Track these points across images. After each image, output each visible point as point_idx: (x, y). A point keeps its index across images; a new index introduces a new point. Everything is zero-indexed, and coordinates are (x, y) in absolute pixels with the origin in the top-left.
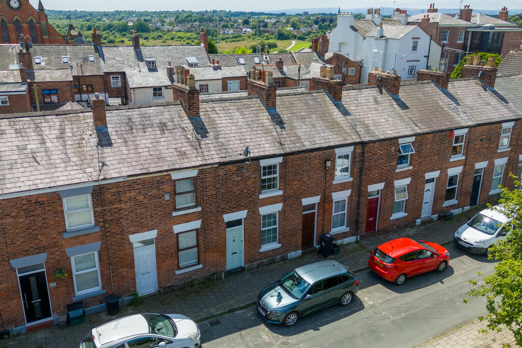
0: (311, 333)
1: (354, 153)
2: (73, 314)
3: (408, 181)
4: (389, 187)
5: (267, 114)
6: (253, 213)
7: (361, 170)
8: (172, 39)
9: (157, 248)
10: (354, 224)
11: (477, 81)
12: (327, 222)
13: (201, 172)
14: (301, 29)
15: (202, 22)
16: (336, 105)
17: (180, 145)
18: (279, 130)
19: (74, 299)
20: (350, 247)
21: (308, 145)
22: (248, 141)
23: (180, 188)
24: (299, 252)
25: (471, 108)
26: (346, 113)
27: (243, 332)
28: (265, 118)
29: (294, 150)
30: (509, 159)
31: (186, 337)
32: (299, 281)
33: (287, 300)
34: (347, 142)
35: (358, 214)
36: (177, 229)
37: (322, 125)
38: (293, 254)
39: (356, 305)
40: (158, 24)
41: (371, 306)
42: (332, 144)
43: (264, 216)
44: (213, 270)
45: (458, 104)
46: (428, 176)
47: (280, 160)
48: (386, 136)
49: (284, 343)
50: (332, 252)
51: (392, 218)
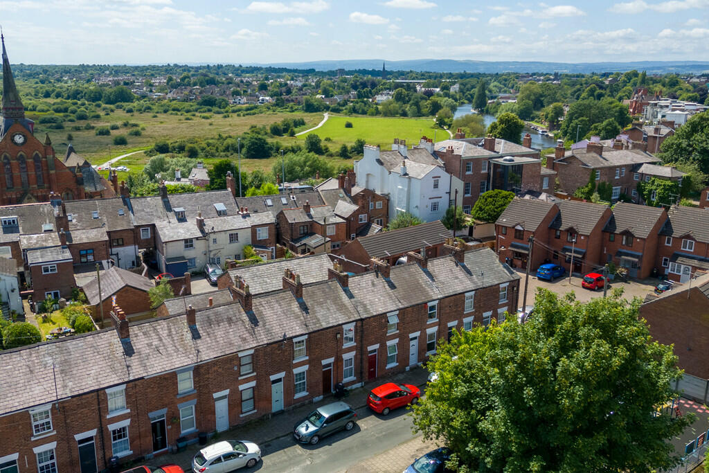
0: (327, 447)
1: (356, 326)
2: (180, 445)
3: (397, 341)
4: (383, 346)
5: (297, 303)
6: (289, 373)
7: (362, 337)
8: (165, 112)
9: (229, 401)
10: (360, 375)
11: (453, 258)
12: (339, 375)
13: (256, 351)
14: (336, 97)
15: (205, 86)
16: (345, 291)
17: (242, 333)
18: (305, 315)
19: (181, 436)
20: (357, 391)
21: (324, 325)
22: (285, 325)
23: (244, 361)
24: (321, 397)
25: (443, 283)
26: (351, 296)
27: (285, 450)
28: (295, 306)
29: (316, 329)
30: (475, 317)
31: (253, 452)
32: (320, 416)
33: (312, 428)
34: (351, 320)
35: (362, 368)
36: (241, 387)
37: (335, 308)
38: (317, 399)
39: (356, 429)
40: (145, 89)
41: (365, 430)
42: (340, 323)
43: (297, 375)
44: (263, 413)
45: (433, 280)
46: (412, 336)
47: (306, 337)
48: (378, 313)
49: (310, 454)
50: (344, 395)
51: (387, 368)
